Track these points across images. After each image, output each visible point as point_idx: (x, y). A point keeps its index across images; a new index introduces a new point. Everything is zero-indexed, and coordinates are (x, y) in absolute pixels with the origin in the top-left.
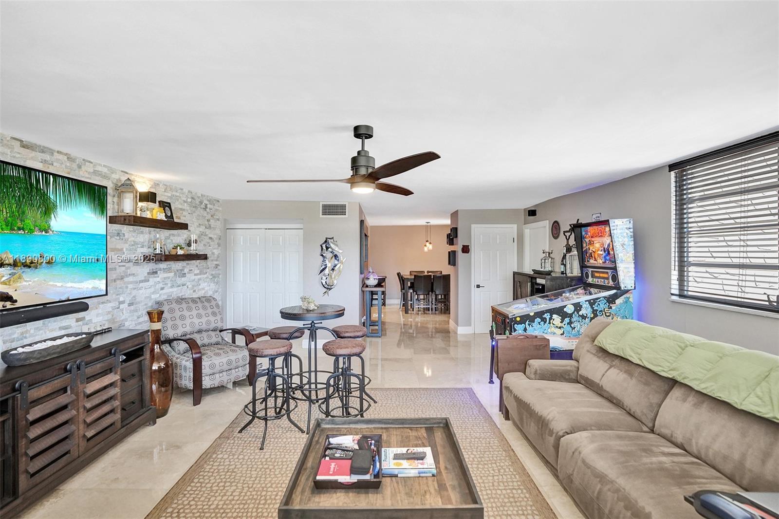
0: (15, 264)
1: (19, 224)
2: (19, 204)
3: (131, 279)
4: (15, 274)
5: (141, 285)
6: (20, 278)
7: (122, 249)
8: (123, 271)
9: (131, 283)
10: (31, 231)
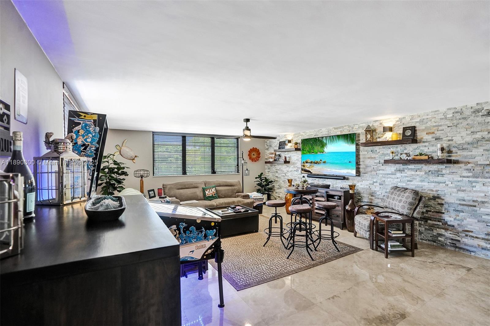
0: (311, 163)
1: (312, 151)
2: (312, 145)
3: (381, 172)
4: (311, 165)
5: (389, 176)
6: (313, 166)
7: (375, 158)
8: (376, 168)
9: (381, 174)
10: (316, 153)
